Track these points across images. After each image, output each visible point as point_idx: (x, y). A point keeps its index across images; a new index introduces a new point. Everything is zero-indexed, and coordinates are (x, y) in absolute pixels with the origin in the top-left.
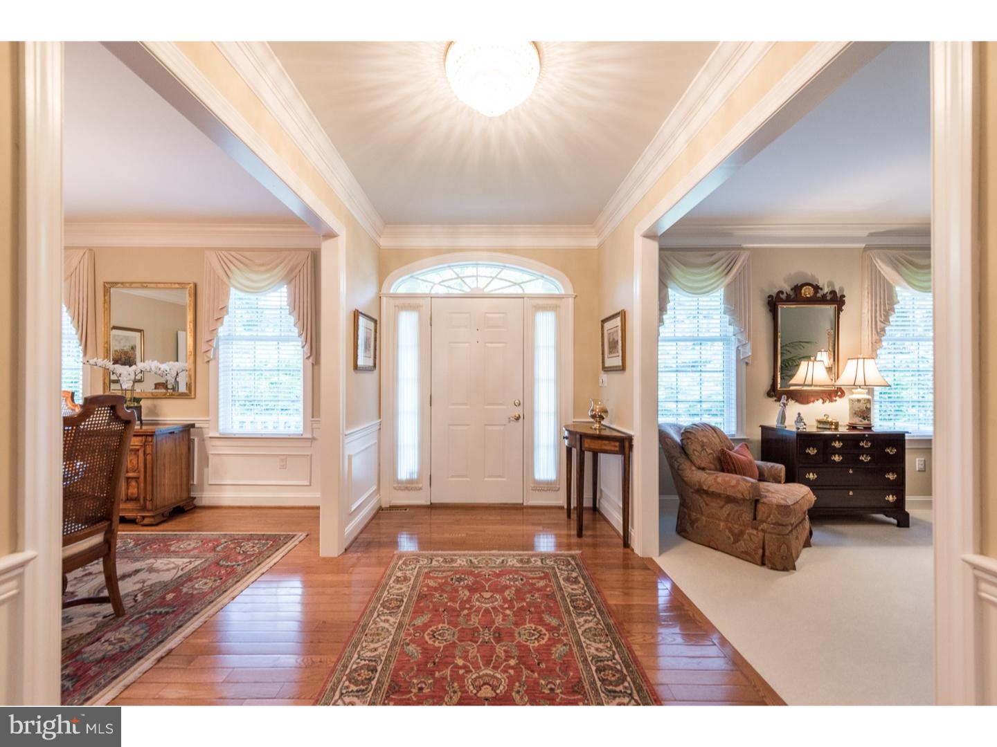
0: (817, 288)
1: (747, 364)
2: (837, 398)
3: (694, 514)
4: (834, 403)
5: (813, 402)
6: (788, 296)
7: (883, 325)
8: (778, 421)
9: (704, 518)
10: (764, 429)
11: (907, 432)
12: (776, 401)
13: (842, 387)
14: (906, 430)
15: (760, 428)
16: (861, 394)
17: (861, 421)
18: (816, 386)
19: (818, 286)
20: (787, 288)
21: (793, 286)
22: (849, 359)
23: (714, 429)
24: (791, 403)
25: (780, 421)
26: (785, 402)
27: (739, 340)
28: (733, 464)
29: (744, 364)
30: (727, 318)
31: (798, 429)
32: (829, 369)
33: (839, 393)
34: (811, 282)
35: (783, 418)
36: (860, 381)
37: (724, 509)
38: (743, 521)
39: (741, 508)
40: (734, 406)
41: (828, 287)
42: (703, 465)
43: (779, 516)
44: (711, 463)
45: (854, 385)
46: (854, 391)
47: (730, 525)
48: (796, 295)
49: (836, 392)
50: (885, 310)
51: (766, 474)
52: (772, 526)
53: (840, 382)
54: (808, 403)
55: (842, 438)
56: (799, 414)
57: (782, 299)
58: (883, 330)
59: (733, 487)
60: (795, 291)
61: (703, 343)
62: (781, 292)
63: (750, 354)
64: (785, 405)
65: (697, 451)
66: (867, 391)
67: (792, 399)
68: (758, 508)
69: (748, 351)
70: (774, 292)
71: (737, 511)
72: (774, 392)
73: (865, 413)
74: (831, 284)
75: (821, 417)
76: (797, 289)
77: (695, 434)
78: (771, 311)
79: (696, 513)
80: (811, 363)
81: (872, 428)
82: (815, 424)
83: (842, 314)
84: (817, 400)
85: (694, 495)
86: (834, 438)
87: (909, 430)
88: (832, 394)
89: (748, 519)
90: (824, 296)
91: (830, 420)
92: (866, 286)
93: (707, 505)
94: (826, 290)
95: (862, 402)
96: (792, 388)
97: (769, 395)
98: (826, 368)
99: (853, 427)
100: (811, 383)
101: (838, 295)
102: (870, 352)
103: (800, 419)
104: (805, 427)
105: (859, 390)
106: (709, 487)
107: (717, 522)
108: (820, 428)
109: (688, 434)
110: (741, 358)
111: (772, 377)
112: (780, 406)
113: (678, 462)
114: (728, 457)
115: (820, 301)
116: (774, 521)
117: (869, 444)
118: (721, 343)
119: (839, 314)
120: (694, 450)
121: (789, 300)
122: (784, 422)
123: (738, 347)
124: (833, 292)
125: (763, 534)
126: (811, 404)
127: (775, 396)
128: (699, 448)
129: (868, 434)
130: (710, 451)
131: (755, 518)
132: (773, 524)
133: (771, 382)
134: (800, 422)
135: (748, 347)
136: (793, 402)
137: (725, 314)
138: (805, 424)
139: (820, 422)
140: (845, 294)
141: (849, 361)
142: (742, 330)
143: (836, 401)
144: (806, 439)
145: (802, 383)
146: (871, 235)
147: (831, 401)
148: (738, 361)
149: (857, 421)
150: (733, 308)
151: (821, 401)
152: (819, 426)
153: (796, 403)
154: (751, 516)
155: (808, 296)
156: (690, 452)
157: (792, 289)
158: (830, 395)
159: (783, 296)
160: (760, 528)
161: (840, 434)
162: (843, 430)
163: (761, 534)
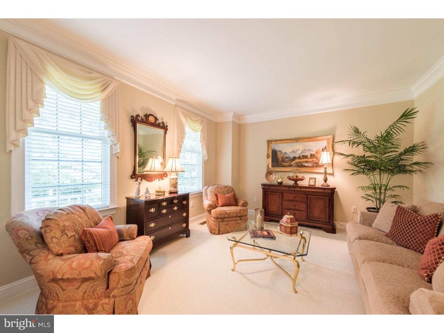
0: (156, 119)
1: (118, 157)
2: (165, 178)
3: (51, 302)
4: (163, 181)
5: (154, 180)
6: (142, 119)
7: (181, 143)
8: (136, 194)
9: (60, 304)
10: (128, 199)
11: (190, 193)
12: (135, 181)
13: (167, 172)
14: (189, 192)
15: (126, 199)
16: (173, 176)
17: (174, 189)
18: (156, 172)
19: (157, 118)
20: (142, 115)
21: (145, 114)
22: (169, 158)
23: (83, 209)
24: (144, 181)
25: (137, 194)
26: (140, 181)
27: (112, 141)
28: (94, 240)
29: (116, 157)
30: (103, 124)
31: (146, 197)
32: (162, 164)
33: (165, 175)
34: (153, 114)
35: (139, 191)
36: (174, 170)
37: (80, 289)
38: (98, 294)
39: (96, 283)
40: (109, 186)
41: (161, 120)
42: (60, 252)
43: (126, 279)
44: (71, 246)
45: (171, 171)
46: (171, 174)
47: (85, 302)
48: (146, 120)
49: (164, 174)
50: (182, 137)
51: (125, 235)
52: (121, 289)
53: (166, 170)
54: (152, 181)
55: (167, 200)
56: (147, 188)
57: (139, 120)
58: (181, 145)
59: (87, 268)
60: (146, 117)
61: (85, 139)
62: (138, 116)
63: (119, 151)
64: (140, 183)
65: (55, 237)
66: (176, 174)
67: (144, 179)
68: (110, 279)
69: (118, 149)
70: (135, 115)
71: (92, 287)
72: (134, 175)
73: (175, 185)
74: (162, 118)
75: (158, 189)
76: (147, 116)
77: (56, 220)
78: (132, 125)
79: (53, 300)
80: (154, 159)
81: (178, 192)
82: (155, 192)
83: (167, 135)
84: (156, 179)
85: (50, 284)
86: (163, 200)
87: (190, 192)
88: (163, 175)
89: (101, 291)
90: (159, 124)
91: (161, 190)
92: (176, 124)
93: (63, 290)
94: (160, 121)
95: (175, 179)
96: (145, 173)
97: (132, 177)
98: (161, 163)
99: (171, 193)
100: (153, 170)
101: (165, 125)
102: (177, 155)
103: (147, 191)
104: (150, 196)
105: (173, 174)
106: (63, 276)
107: (73, 303)
108: (157, 195)
109: (48, 221)
110: (114, 153)
111: (133, 167)
112: (137, 184)
113: (30, 255)
114: (89, 235)
115: (157, 126)
116: (122, 285)
117: (177, 201)
118: (100, 142)
119: (165, 135)
120: (52, 237)
121: (142, 122)
122: (139, 194)
123: (111, 146)
124: (163, 123)
125: (114, 300)
126: (154, 182)
127: (135, 178)
128: (58, 234)
129: (177, 196)
130: (70, 234)
131: (108, 288)
132: (122, 288)
133: (133, 170)
134: (147, 193)
135: (118, 146)
136: (145, 181)
137: (101, 120)
138: (150, 194)
139: (157, 192)
140: (168, 125)
141: (170, 159)
142: (114, 134)
143: (164, 179)
144: (150, 203)
145: (150, 170)
146: (178, 100)
147: (162, 179)
148: (112, 155)
149: (173, 189)
150: (107, 118)
151: (158, 179)
152: (157, 194)
153: (147, 181)
154: (105, 286)
155: (152, 121)
156: (48, 240)
157: (144, 116)
158: (162, 176)
159: (140, 119)
160: (111, 295)
161: (166, 198)
162: (167, 195)
163: (112, 300)
